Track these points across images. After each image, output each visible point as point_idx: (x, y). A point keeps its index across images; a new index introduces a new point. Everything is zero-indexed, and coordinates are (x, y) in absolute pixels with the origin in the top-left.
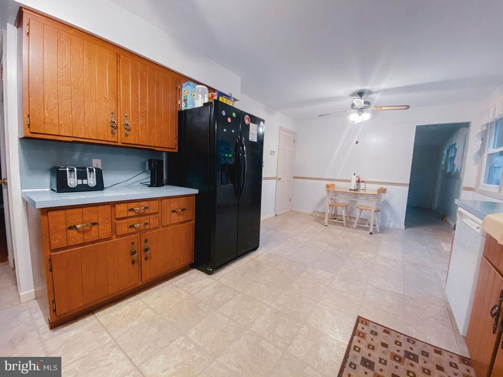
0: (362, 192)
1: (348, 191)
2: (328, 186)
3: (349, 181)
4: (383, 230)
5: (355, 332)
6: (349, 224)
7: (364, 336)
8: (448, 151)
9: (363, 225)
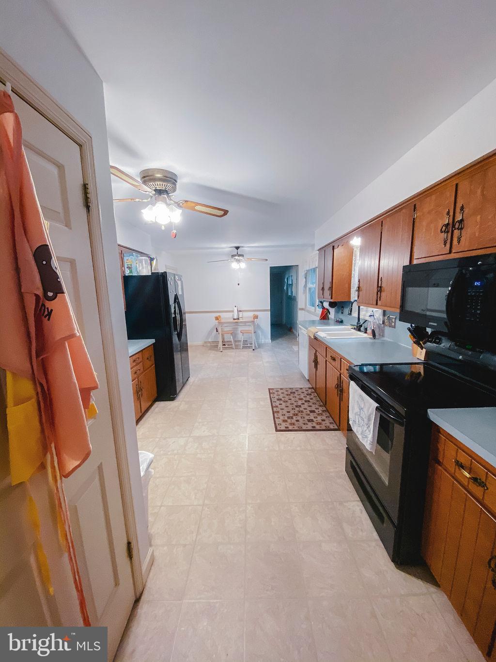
0: (241, 320)
1: (232, 320)
2: (217, 318)
3: (233, 311)
4: (260, 346)
5: (270, 393)
6: (237, 347)
7: (274, 393)
8: (287, 279)
9: (246, 345)
